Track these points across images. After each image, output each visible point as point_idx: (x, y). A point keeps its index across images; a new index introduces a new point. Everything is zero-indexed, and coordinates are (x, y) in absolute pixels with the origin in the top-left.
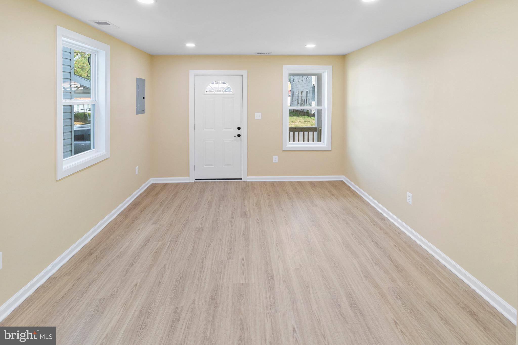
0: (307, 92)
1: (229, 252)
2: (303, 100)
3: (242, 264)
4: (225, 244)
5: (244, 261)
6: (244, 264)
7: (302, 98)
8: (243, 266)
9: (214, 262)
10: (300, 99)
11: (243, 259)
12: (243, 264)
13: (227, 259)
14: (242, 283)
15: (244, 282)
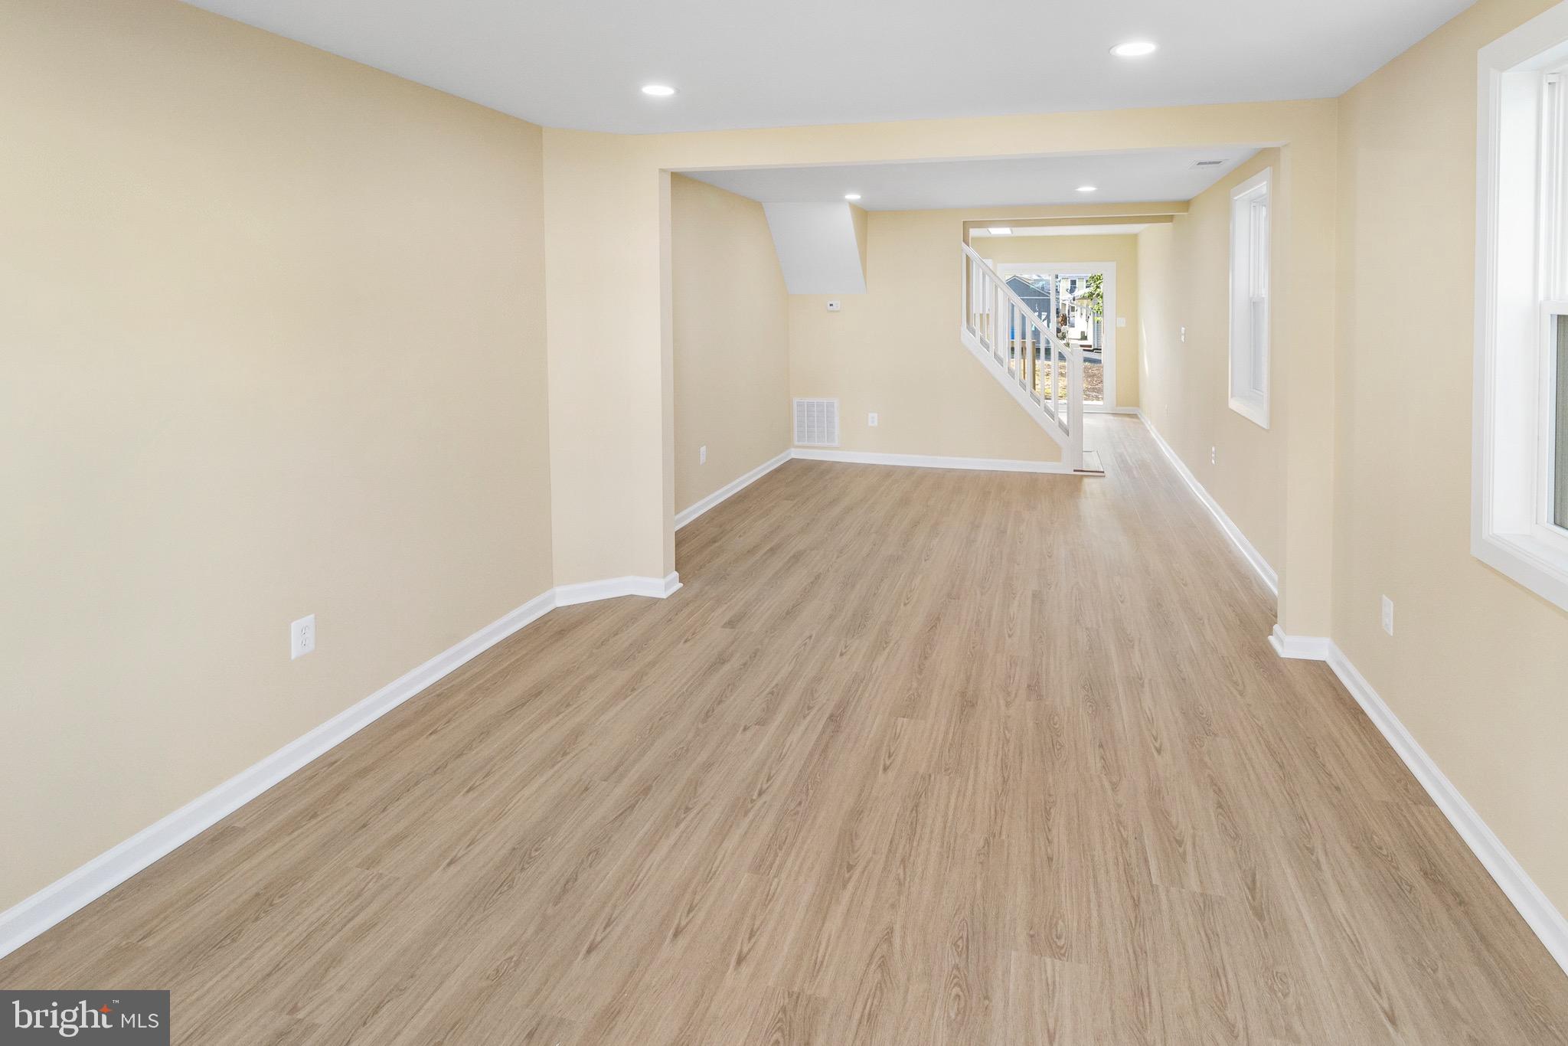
1: (921, 799)
3: (893, 758)
4: (932, 832)
5: (885, 765)
6: (887, 756)
8: (892, 751)
9: (972, 776)
11: (885, 769)
12: (889, 757)
13: (933, 778)
14: (905, 719)
15: (901, 719)
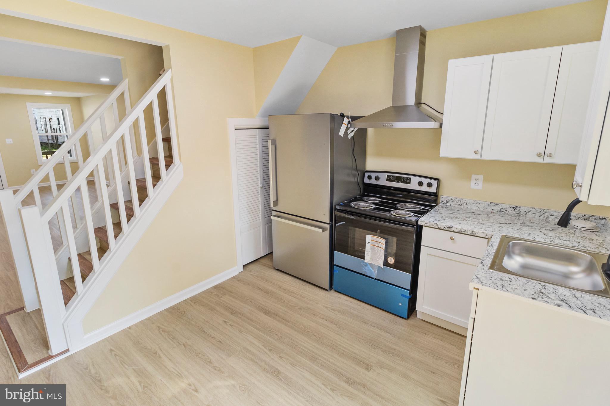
0: (58, 119)
2: (54, 129)
7: (53, 127)
10: (50, 128)
